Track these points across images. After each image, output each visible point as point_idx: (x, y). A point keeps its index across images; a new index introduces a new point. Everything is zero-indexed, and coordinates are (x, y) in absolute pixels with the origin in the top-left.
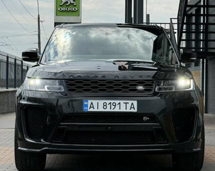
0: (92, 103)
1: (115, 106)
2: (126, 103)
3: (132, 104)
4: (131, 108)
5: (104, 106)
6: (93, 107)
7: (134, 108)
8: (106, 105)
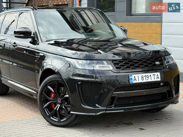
0: (135, 77)
1: (148, 77)
2: (154, 75)
3: (157, 75)
4: (157, 78)
5: (142, 78)
6: (136, 80)
7: (158, 78)
8: (143, 78)
